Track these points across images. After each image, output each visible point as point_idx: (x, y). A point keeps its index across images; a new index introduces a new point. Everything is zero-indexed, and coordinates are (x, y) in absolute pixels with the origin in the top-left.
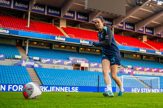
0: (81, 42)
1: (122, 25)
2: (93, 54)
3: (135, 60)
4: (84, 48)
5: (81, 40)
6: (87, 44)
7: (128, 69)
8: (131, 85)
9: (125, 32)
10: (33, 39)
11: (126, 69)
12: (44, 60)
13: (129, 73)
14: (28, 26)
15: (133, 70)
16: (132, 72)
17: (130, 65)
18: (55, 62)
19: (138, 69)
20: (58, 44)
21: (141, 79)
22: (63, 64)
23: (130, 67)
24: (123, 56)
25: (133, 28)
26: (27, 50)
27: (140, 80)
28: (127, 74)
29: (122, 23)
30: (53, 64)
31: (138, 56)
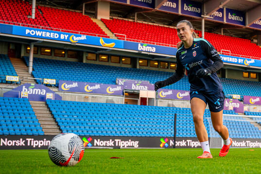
0: (140, 48)
1: (220, 15)
2: (164, 72)
3: (248, 83)
4: (146, 61)
5: (139, 45)
6: (152, 52)
7: (234, 102)
8: (240, 133)
9: (226, 29)
10: (44, 42)
11: (228, 102)
12: (66, 85)
13: (235, 109)
14: (33, 17)
15: (242, 103)
16: (241, 107)
17: (236, 94)
18: (88, 88)
19: (252, 101)
20: (94, 53)
21: (258, 121)
22: (105, 93)
23: (237, 96)
24: (223, 76)
25: (241, 20)
26: (31, 64)
27: (256, 122)
28: (231, 110)
29: (221, 10)
30: (85, 92)
31: (253, 75)
